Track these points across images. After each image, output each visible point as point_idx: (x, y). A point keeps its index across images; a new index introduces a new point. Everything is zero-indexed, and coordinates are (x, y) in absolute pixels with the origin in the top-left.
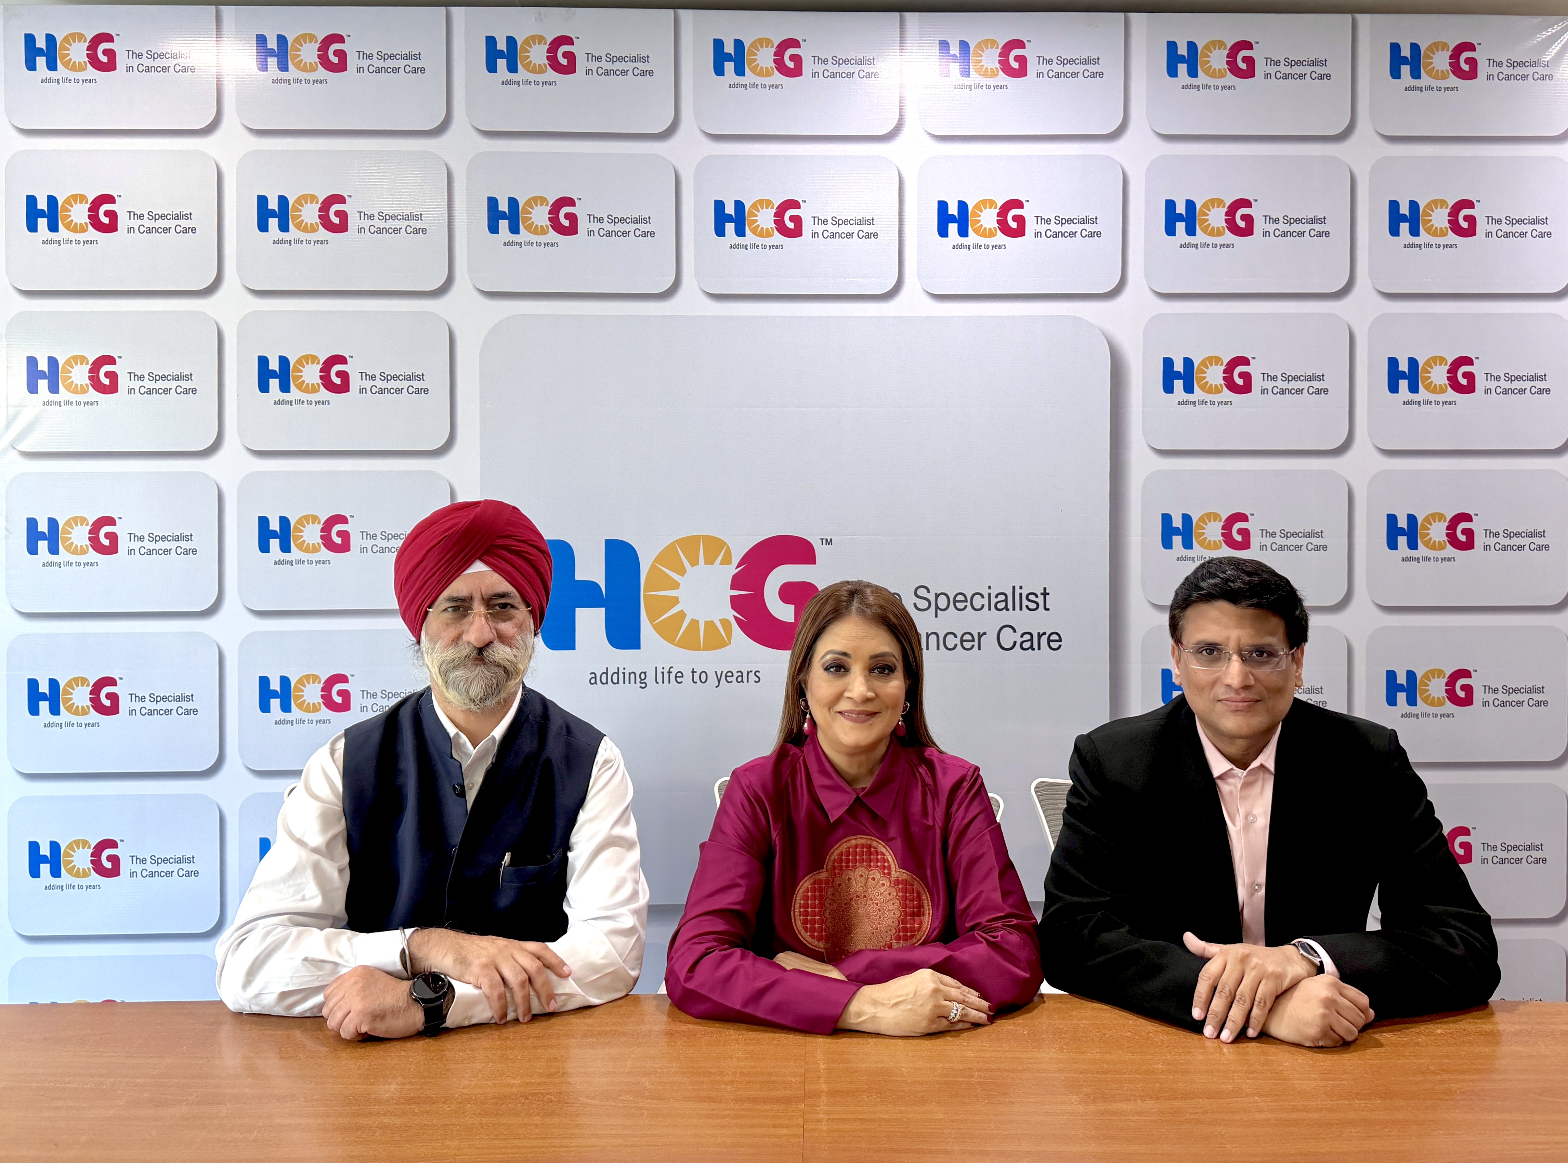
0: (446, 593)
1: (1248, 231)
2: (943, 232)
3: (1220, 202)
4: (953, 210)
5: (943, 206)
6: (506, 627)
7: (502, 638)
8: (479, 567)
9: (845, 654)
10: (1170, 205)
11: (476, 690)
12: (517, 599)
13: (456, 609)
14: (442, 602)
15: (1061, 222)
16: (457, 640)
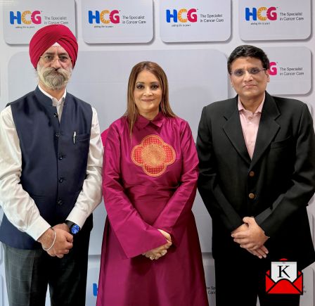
0: (46, 52)
1: (274, 18)
2: (168, 21)
3: (264, 8)
4: (172, 13)
5: (168, 12)
6: (64, 64)
7: (63, 67)
8: (56, 44)
9: (143, 83)
10: (247, 10)
11: (55, 81)
12: (67, 56)
13: (49, 57)
14: (45, 55)
15: (210, 16)
16: (50, 66)
